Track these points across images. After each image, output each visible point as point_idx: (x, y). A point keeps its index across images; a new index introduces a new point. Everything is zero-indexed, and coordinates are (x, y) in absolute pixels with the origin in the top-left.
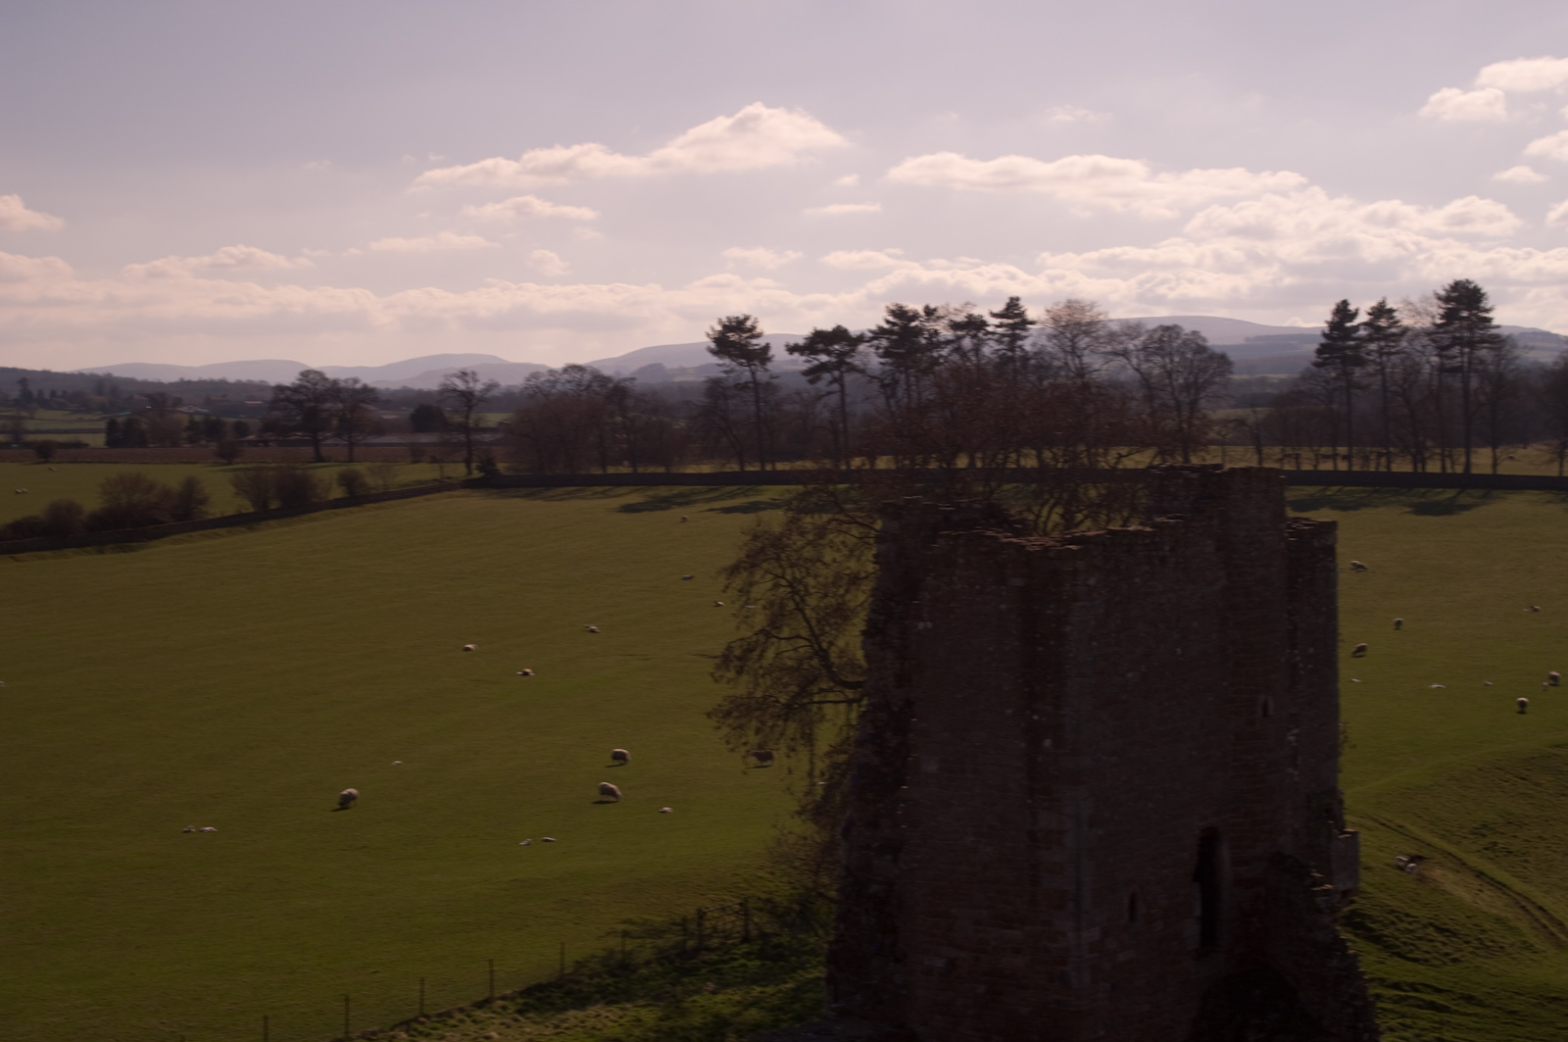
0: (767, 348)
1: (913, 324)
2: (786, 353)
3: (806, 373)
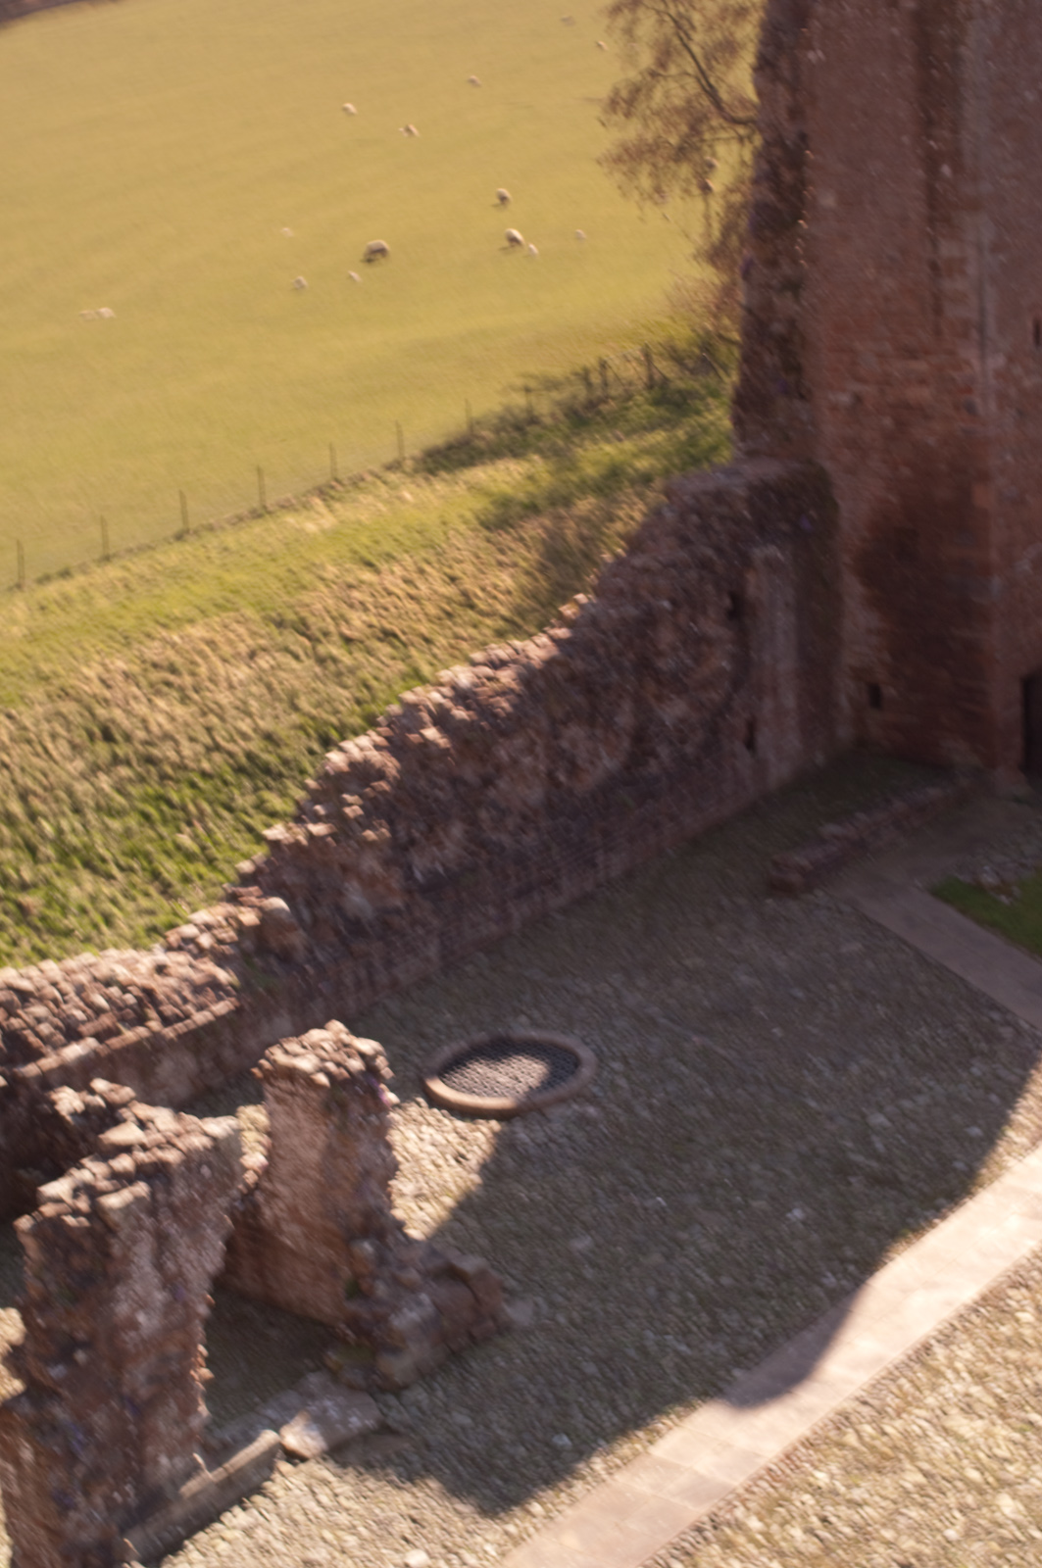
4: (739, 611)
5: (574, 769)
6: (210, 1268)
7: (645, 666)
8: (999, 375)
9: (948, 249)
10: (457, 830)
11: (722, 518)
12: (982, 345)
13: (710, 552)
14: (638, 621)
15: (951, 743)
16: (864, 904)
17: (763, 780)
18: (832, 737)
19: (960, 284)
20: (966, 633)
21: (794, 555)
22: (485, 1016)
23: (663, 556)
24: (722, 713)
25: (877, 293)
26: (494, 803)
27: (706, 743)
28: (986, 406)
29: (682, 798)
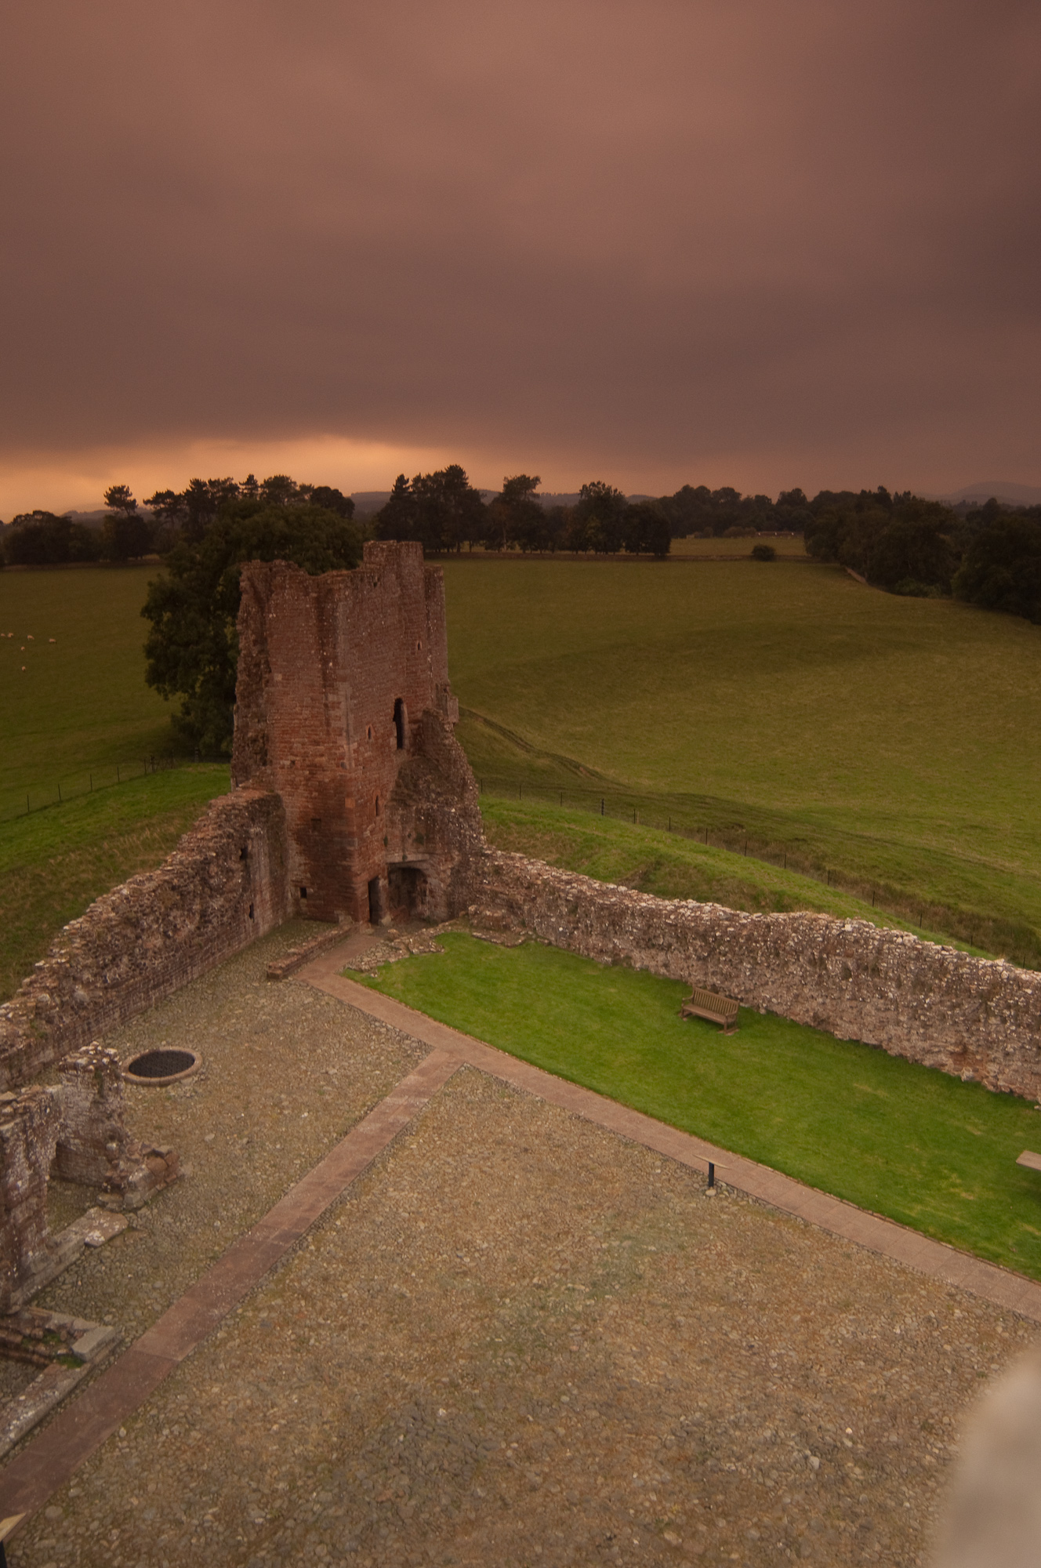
1: (204, 489)
2: (143, 503)
3: (154, 513)
4: (244, 855)
5: (176, 930)
6: (51, 1158)
7: (204, 882)
8: (355, 751)
9: (331, 698)
10: (125, 959)
11: (236, 816)
12: (348, 737)
13: (232, 831)
14: (201, 862)
15: (339, 912)
16: (311, 981)
17: (257, 933)
18: (285, 913)
19: (338, 713)
20: (344, 863)
21: (268, 832)
22: (146, 1043)
23: (211, 833)
24: (239, 903)
25: (301, 717)
26: (142, 946)
27: (233, 917)
28: (350, 764)
29: (223, 942)
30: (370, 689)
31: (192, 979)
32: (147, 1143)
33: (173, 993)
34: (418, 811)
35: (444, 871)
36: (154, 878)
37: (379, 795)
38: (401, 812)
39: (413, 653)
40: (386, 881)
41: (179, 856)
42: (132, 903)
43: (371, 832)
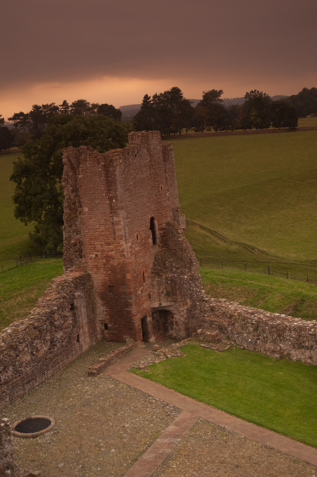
0: (3, 119)
1: (40, 110)
2: (7, 120)
3: (14, 125)
4: (73, 308)
5: (37, 351)
7: (52, 324)
8: (130, 247)
9: (115, 219)
10: (11, 368)
11: (67, 286)
12: (126, 241)
13: (65, 295)
14: (50, 313)
15: (126, 336)
16: (114, 376)
17: (82, 350)
18: (97, 338)
19: (120, 227)
20: (127, 309)
21: (85, 294)
22: (24, 414)
23: (54, 297)
24: (71, 334)
25: (99, 231)
26: (19, 361)
27: (68, 342)
28: (128, 255)
29: (64, 356)
30: (136, 213)
31: (48, 377)
32: (27, 470)
33: (38, 386)
34: (166, 278)
35: (183, 311)
36: (24, 323)
37: (144, 270)
38: (157, 279)
39: (159, 192)
40: (151, 318)
41: (37, 310)
42: (13, 337)
43: (141, 291)
